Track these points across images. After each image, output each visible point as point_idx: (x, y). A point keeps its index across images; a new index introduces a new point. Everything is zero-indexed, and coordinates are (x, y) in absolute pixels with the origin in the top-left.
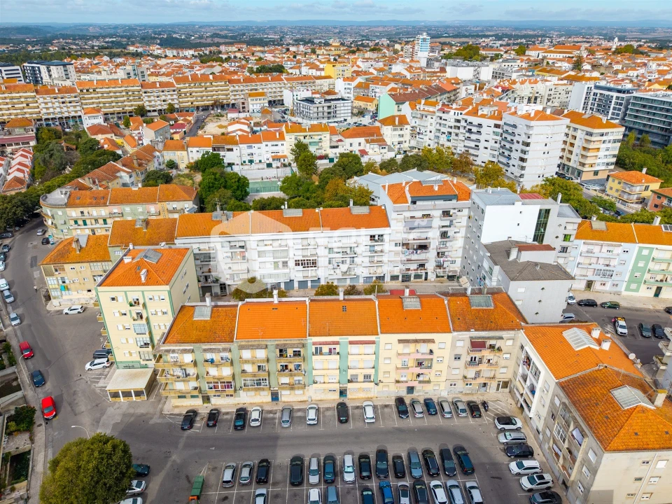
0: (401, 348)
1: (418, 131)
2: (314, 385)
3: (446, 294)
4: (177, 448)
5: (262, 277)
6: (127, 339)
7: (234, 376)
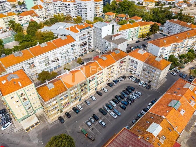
1: (47, 10)
4: (66, 128)
6: (21, 110)
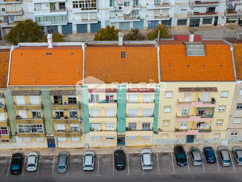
0: (182, 97)
2: (91, 132)
3: (232, 40)
5: (38, 20)
7: (8, 122)
